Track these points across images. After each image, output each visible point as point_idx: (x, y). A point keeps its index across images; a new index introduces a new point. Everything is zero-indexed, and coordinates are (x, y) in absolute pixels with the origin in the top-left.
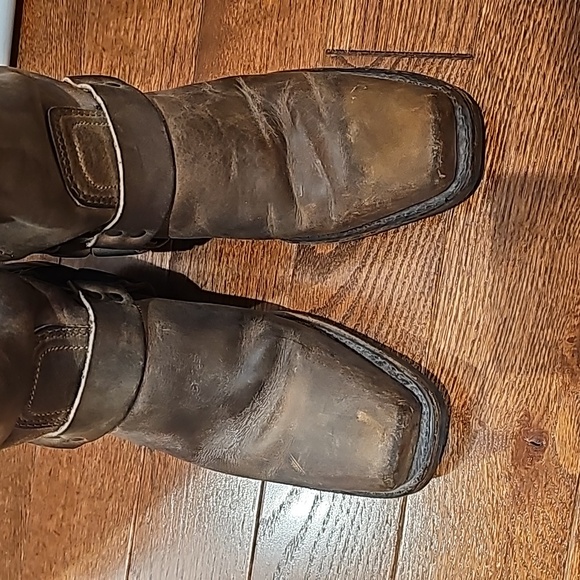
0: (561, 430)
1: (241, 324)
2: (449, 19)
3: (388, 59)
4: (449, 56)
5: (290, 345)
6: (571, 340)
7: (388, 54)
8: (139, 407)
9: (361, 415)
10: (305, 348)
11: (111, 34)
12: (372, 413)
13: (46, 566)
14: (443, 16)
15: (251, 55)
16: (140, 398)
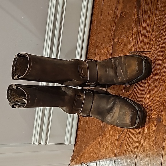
0: (163, 117)
1: (110, 97)
2: (147, 45)
3: (138, 53)
4: (147, 51)
5: (117, 101)
6: (165, 101)
7: (138, 52)
8: (92, 109)
9: (126, 112)
10: (120, 102)
11: (100, 52)
12: (128, 112)
13: (87, 145)
14: (146, 45)
15: (119, 54)
16: (92, 108)
